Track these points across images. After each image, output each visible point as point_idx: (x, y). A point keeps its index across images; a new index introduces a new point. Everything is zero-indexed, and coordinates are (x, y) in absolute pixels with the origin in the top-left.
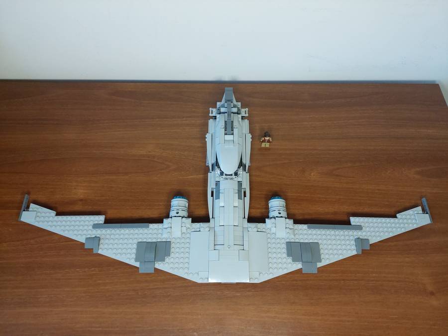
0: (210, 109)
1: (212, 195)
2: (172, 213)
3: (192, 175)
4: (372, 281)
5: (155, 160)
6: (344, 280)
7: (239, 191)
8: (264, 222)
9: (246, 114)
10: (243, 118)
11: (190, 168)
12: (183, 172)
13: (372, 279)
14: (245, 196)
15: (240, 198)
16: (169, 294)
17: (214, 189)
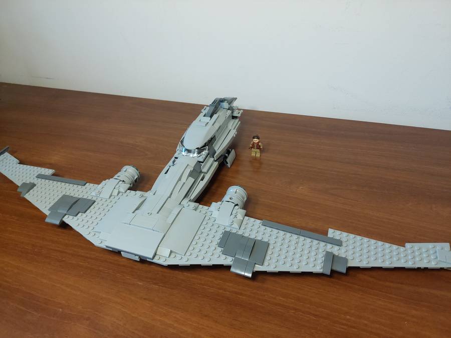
4: (343, 324)
6: (295, 309)
13: (344, 322)
16: (64, 259)
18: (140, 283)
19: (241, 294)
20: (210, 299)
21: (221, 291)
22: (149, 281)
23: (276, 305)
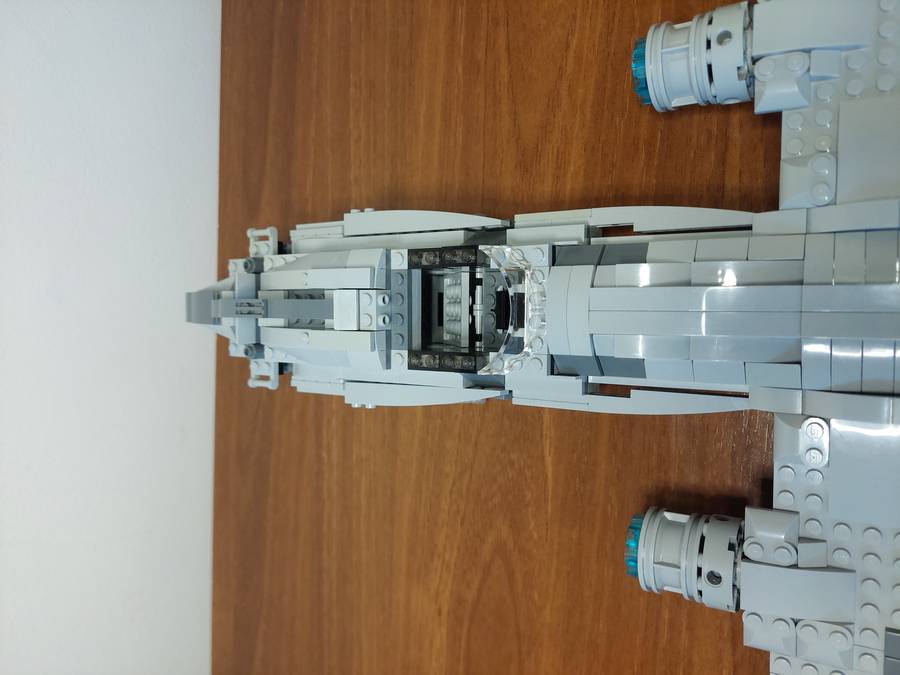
0: (252, 383)
1: (623, 391)
2: (718, 598)
3: (543, 458)
5: (470, 595)
7: (602, 258)
8: (774, 119)
9: (265, 238)
10: (283, 248)
11: (512, 464)
12: (529, 496)
14: (626, 230)
15: (638, 256)
17: (591, 379)
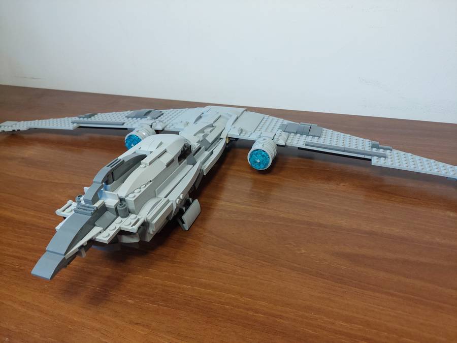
18: (130, 301)
19: (281, 317)
20: (236, 324)
21: (251, 313)
22: (144, 299)
23: (336, 333)
